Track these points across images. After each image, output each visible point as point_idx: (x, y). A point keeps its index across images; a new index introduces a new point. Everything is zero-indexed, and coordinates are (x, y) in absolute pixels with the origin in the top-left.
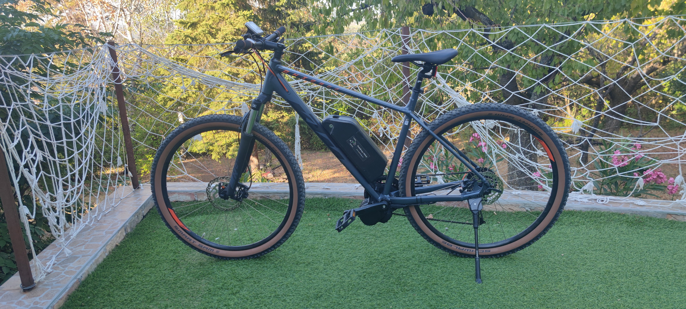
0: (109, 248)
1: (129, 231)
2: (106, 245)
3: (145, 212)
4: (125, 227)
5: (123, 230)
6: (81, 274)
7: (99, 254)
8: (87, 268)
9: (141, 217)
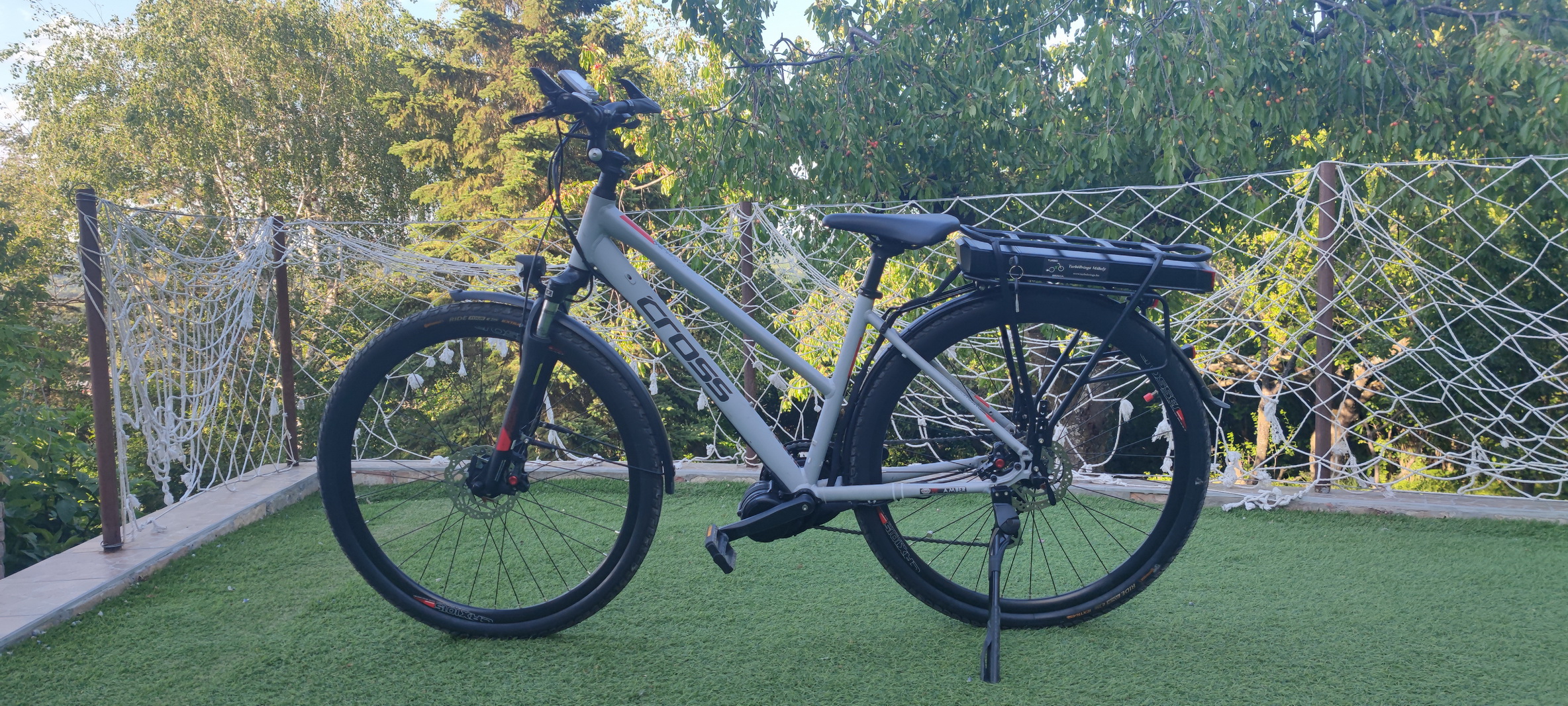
0: (237, 524)
1: (273, 511)
2: (235, 517)
3: (302, 494)
4: (267, 503)
5: (264, 507)
6: (192, 542)
7: (223, 526)
8: (202, 537)
9: (295, 499)
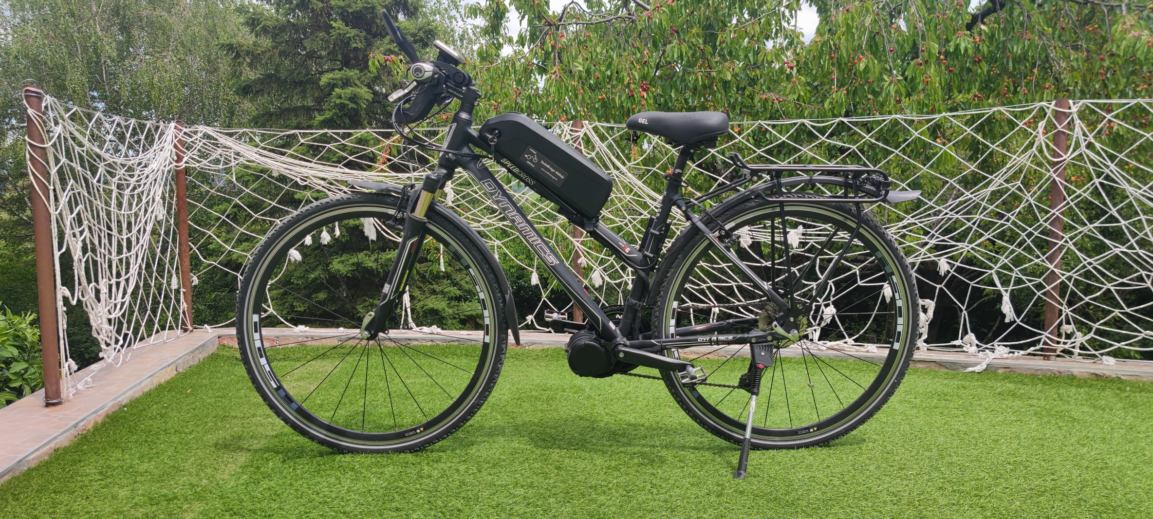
1: (181, 370)
2: (154, 375)
3: (201, 356)
4: (176, 364)
5: (173, 367)
6: (122, 397)
7: (144, 383)
8: (130, 393)
9: (196, 360)
